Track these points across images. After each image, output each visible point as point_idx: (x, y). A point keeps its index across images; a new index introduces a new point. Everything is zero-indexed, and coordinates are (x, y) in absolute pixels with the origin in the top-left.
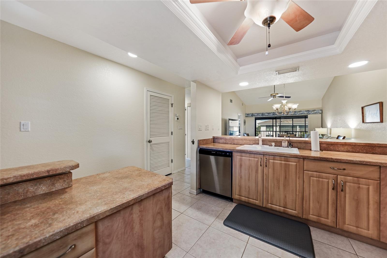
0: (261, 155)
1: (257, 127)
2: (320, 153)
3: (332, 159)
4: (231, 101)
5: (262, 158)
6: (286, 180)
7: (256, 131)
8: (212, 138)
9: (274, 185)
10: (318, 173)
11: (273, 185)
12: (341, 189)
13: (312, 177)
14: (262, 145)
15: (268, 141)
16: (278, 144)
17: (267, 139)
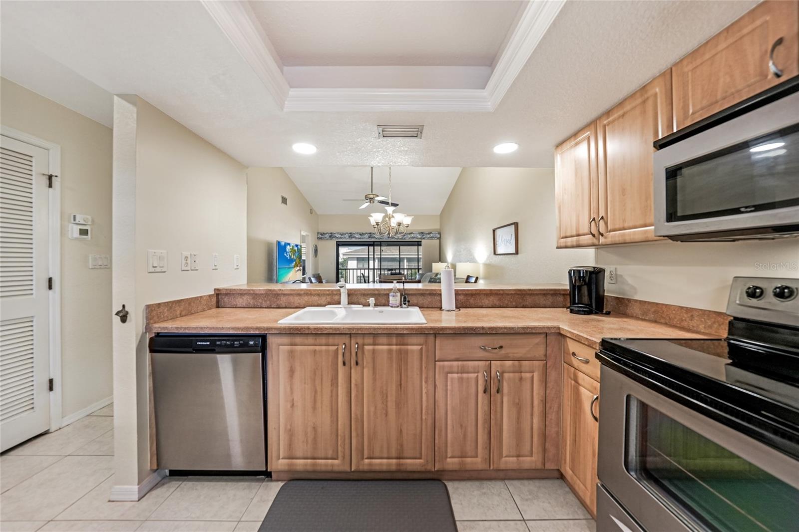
0: (343, 337)
1: (340, 260)
2: (457, 315)
3: (483, 328)
4: (284, 200)
5: (347, 342)
6: (401, 391)
7: (338, 269)
8: (213, 293)
9: (376, 407)
10: (460, 363)
11: (372, 409)
12: (497, 389)
13: (449, 373)
14: (348, 304)
15: (361, 294)
16: (382, 299)
17: (359, 290)
